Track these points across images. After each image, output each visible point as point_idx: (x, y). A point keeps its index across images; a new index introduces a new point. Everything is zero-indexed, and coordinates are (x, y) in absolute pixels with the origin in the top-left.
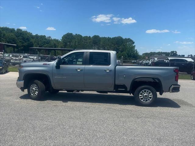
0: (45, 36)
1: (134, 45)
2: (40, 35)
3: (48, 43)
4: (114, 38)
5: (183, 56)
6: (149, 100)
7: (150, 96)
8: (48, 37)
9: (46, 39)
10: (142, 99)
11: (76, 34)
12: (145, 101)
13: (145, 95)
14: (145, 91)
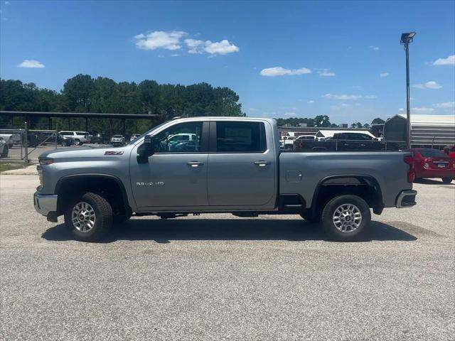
0: (19, 82)
1: (237, 103)
2: (6, 80)
3: (28, 100)
4: (192, 88)
5: (345, 126)
6: (353, 226)
7: (356, 218)
8: (29, 85)
9: (22, 90)
10: (339, 225)
11: (100, 78)
12: (346, 228)
13: (345, 216)
14: (345, 208)
